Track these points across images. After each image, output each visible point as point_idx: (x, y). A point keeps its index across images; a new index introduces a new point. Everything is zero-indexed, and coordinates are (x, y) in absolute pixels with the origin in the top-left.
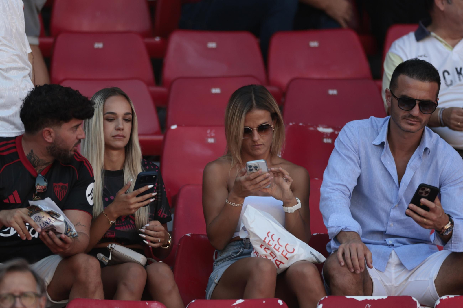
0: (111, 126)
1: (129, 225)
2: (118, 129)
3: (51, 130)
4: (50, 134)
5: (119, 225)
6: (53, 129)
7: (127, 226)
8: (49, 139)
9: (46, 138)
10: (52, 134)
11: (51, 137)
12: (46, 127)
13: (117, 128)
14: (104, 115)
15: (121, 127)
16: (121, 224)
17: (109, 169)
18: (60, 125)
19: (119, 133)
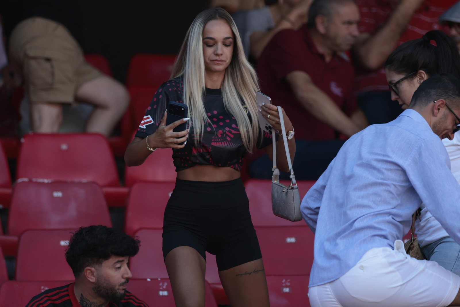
0: (210, 51)
1: (225, 142)
2: (217, 55)
3: (93, 269)
4: (93, 274)
5: (215, 140)
6: (94, 268)
7: (223, 142)
8: (92, 279)
9: (88, 277)
10: (95, 274)
11: (94, 277)
12: (87, 266)
13: (215, 53)
14: (203, 39)
15: (219, 52)
16: (217, 140)
17: (209, 87)
18: (101, 263)
19: (217, 58)
